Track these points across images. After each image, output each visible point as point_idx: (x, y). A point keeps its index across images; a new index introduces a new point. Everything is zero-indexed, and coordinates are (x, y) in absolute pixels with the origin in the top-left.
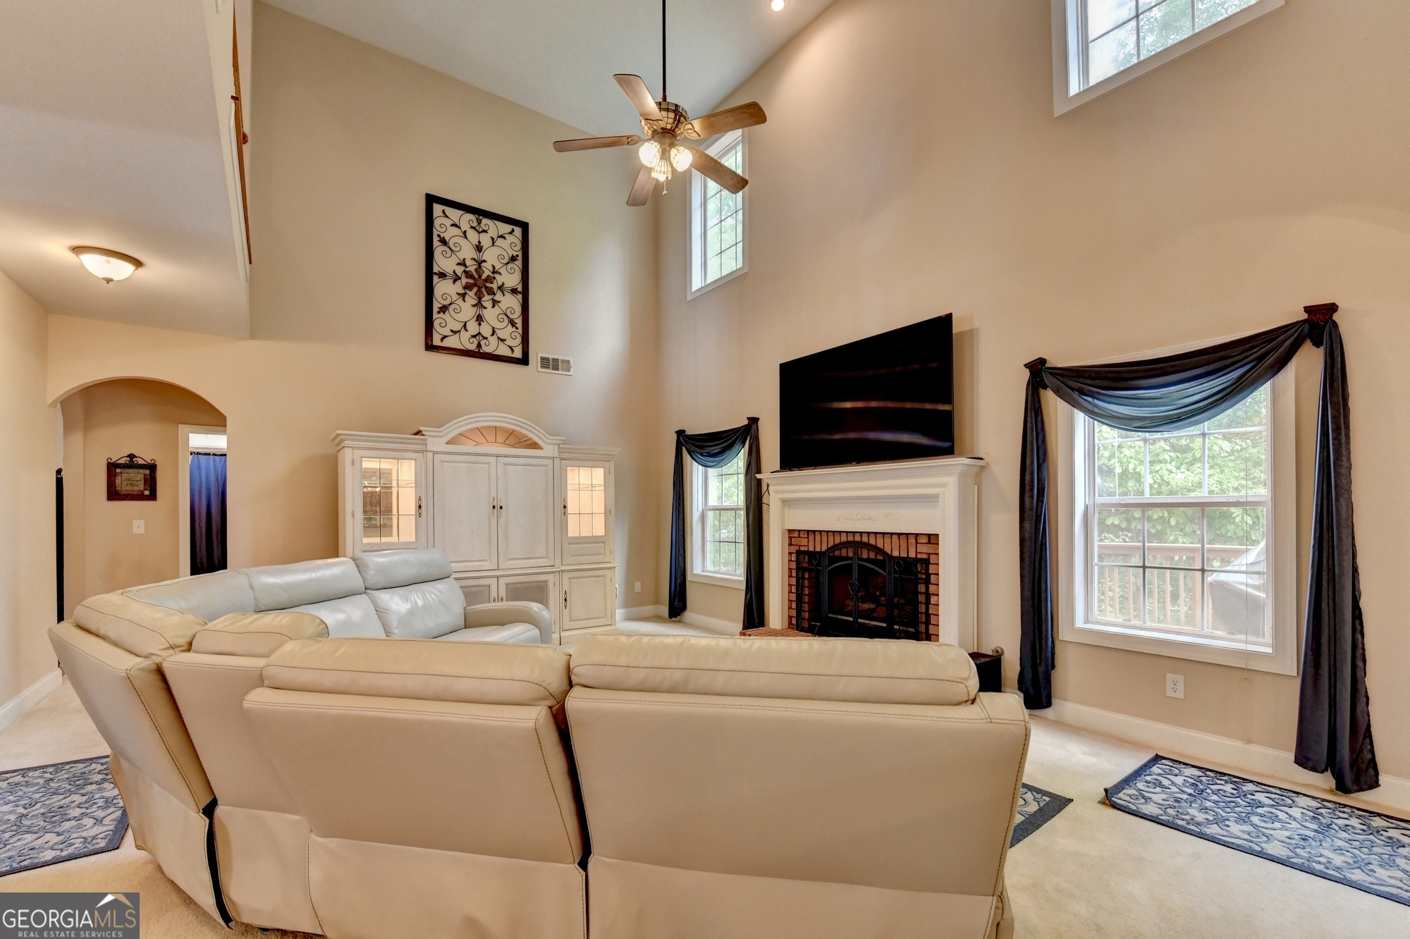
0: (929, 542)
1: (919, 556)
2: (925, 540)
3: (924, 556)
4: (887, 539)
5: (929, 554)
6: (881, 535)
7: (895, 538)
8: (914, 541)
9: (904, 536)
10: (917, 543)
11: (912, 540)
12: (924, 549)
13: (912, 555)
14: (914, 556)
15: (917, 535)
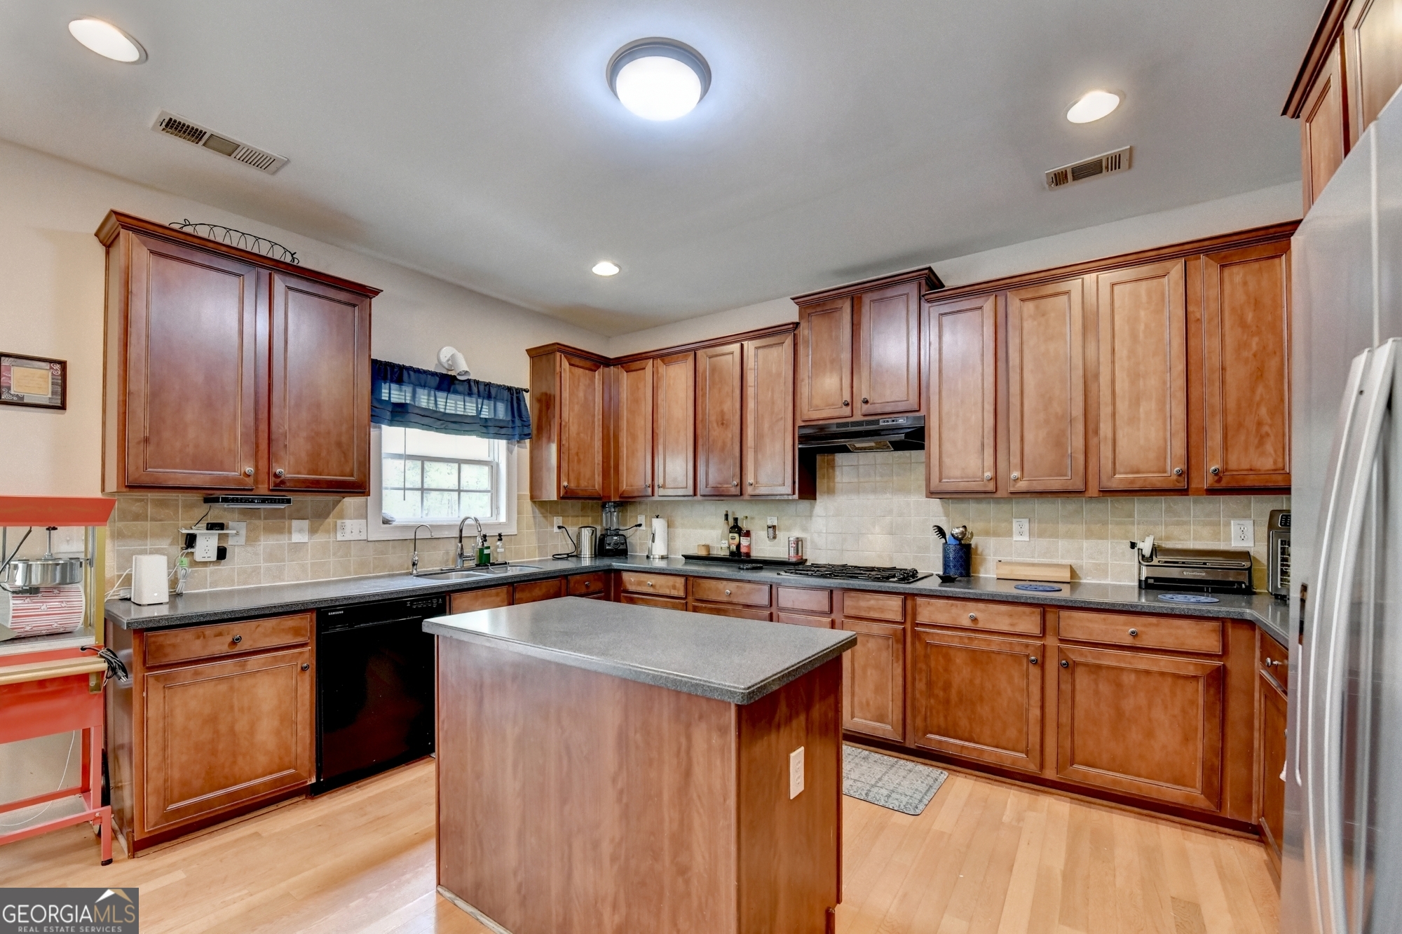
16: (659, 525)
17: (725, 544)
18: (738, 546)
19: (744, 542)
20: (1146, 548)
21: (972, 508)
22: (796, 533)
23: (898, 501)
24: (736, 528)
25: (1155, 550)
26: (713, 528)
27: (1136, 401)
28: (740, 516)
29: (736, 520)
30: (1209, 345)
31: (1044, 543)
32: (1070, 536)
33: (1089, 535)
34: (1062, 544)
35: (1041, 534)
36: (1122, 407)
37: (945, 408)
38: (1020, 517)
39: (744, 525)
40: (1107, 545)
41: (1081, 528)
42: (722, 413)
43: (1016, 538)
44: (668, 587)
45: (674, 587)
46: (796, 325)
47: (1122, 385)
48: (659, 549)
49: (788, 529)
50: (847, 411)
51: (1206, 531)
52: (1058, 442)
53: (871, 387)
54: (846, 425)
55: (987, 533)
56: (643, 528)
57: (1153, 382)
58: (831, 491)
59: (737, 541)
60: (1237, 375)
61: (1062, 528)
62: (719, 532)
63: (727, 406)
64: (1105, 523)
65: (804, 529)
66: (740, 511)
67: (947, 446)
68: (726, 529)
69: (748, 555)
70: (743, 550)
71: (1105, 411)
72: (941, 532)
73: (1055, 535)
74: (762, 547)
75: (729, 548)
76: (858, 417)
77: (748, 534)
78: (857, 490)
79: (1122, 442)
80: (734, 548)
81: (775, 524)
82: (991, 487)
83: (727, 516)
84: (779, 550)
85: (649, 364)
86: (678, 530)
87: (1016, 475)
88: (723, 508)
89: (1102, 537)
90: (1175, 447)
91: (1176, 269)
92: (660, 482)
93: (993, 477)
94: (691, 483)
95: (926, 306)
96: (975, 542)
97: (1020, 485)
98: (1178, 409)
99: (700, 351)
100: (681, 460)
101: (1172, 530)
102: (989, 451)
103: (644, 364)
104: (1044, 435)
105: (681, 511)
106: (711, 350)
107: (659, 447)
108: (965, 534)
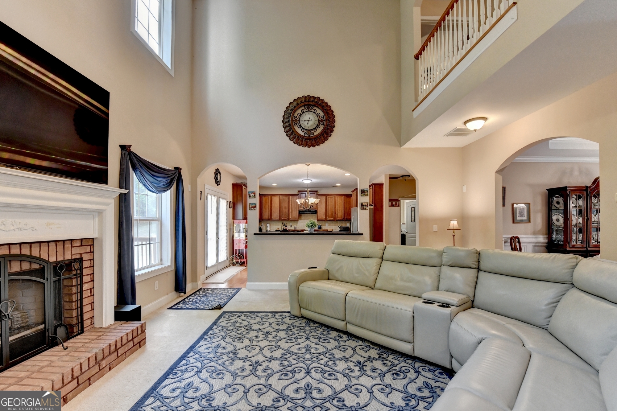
0: (82, 245)
1: (74, 257)
2: (78, 243)
3: (78, 256)
4: (44, 247)
5: (81, 254)
6: (38, 244)
7: (52, 245)
8: (70, 245)
9: (60, 242)
10: (71, 247)
11: (68, 245)
12: (77, 251)
13: (68, 257)
14: (70, 258)
15: (71, 240)
16: (268, 225)
17: (282, 228)
18: (285, 228)
19: (286, 227)
20: (340, 226)
21: (321, 222)
22: (295, 226)
24: (284, 225)
25: (341, 227)
26: (279, 225)
27: (339, 210)
28: (285, 223)
30: (346, 205)
31: (329, 226)
33: (334, 225)
34: (331, 226)
36: (338, 211)
37: (320, 209)
38: (326, 223)
39: (286, 225)
40: (336, 226)
41: (333, 224)
42: (285, 206)
43: (326, 226)
46: (298, 195)
47: (338, 209)
48: (269, 229)
49: (294, 225)
51: (345, 225)
52: (332, 214)
54: (305, 210)
55: (323, 225)
56: (263, 226)
57: (341, 208)
58: (301, 219)
60: (348, 208)
61: (331, 224)
62: (281, 226)
63: (286, 206)
65: (297, 225)
66: (285, 222)
67: (320, 214)
68: (283, 226)
71: (337, 211)
73: (330, 225)
74: (288, 228)
75: (283, 229)
76: (307, 209)
77: (286, 226)
78: (304, 219)
79: (338, 215)
80: (284, 229)
81: (291, 224)
82: (325, 219)
83: (282, 223)
84: (292, 228)
85: (270, 196)
86: (272, 226)
87: (328, 218)
88: (282, 222)
89: (335, 225)
90: (343, 216)
91: (343, 197)
92: (272, 217)
93: (325, 218)
94: (279, 218)
95: (317, 195)
96: (322, 226)
97: (328, 219)
98: (343, 212)
99: (280, 196)
100: (277, 214)
101: (342, 225)
102: (325, 215)
103: (268, 196)
104: (330, 213)
105: (272, 223)
106: (283, 196)
107: (272, 211)
108: (321, 225)
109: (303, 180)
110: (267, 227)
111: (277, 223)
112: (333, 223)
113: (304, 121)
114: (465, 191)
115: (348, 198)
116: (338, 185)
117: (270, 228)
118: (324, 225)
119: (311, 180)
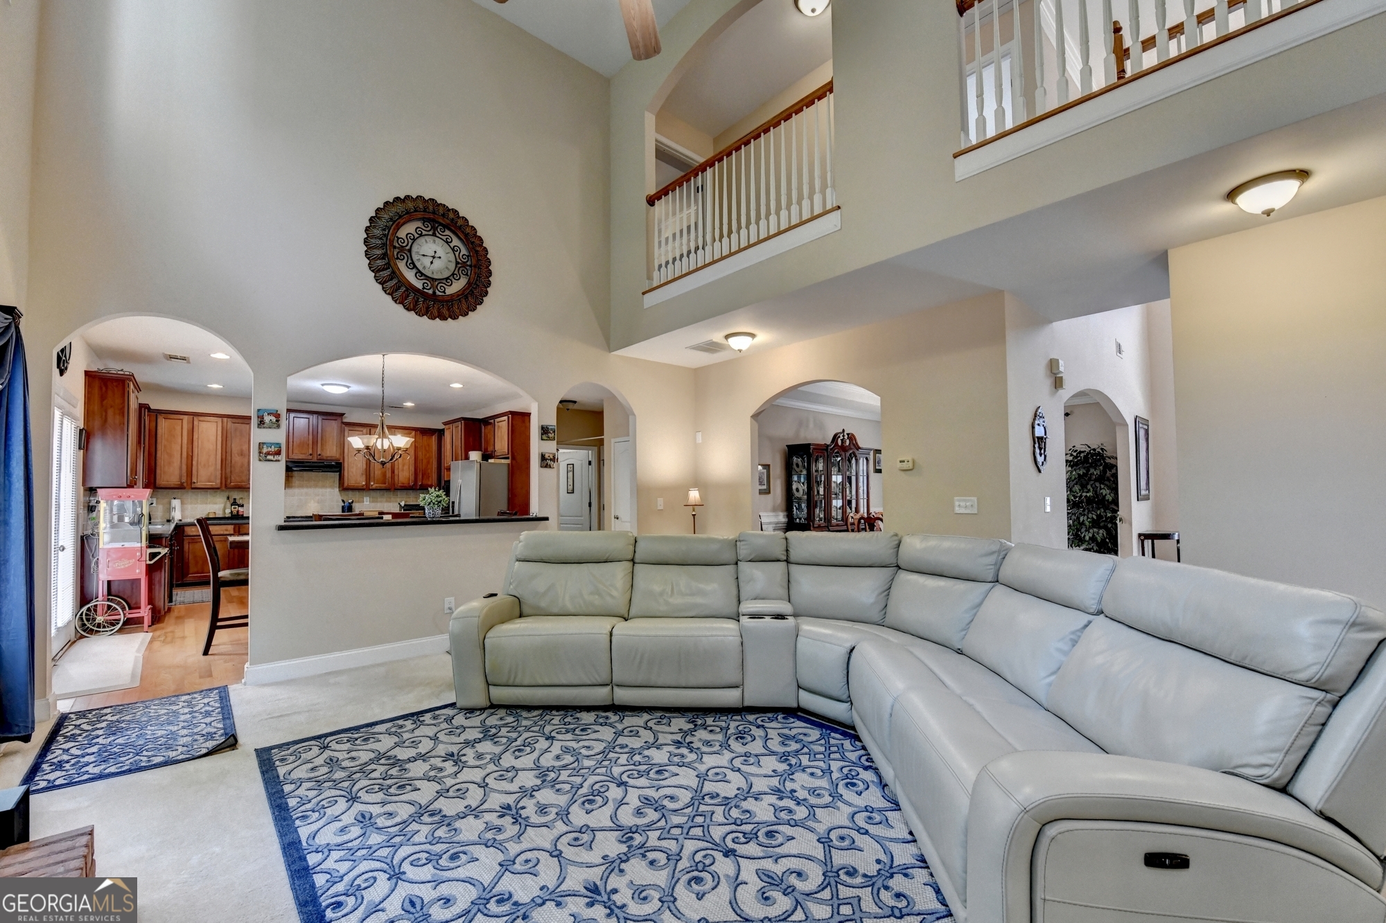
16: (176, 503)
17: (228, 511)
18: (238, 511)
19: (241, 509)
20: (403, 504)
21: (350, 493)
23: (320, 491)
24: (234, 503)
25: (405, 505)
26: (216, 503)
27: (403, 465)
28: (237, 497)
29: (235, 499)
30: (420, 454)
31: (373, 504)
32: (381, 502)
33: (387, 501)
34: (379, 504)
35: (373, 502)
36: (400, 468)
37: (350, 461)
38: (366, 496)
39: (239, 502)
40: (391, 504)
41: (384, 499)
42: (242, 451)
43: (365, 503)
44: (222, 530)
45: (226, 530)
50: (311, 457)
51: (414, 500)
52: (384, 475)
53: (322, 450)
54: (310, 462)
55: (356, 502)
58: (291, 487)
59: (237, 509)
60: (425, 461)
61: (379, 499)
62: (223, 506)
63: (245, 448)
64: (390, 498)
66: (236, 495)
67: (350, 473)
68: (229, 505)
69: (243, 515)
70: (240, 513)
71: (396, 469)
72: (343, 501)
73: (377, 502)
75: (232, 512)
76: (315, 460)
77: (242, 506)
78: (301, 486)
79: (400, 475)
80: (235, 513)
82: (365, 487)
83: (228, 498)
85: (186, 418)
86: (189, 507)
87: (372, 483)
88: (226, 494)
89: (390, 502)
90: (412, 478)
91: (414, 433)
92: (194, 480)
93: (364, 483)
94: (218, 481)
95: (343, 426)
96: (353, 505)
97: (374, 487)
98: (412, 468)
99: (225, 419)
100: (212, 469)
101: (408, 500)
102: (364, 476)
103: (181, 417)
104: (380, 472)
105: (189, 496)
106: (234, 420)
107: (194, 463)
108: (352, 502)
109: (323, 385)
110: (169, 509)
111: (209, 497)
112: (383, 495)
113: (424, 255)
114: (700, 442)
115: (425, 438)
116: (409, 404)
117: (183, 511)
118: (359, 502)
119: (348, 387)
